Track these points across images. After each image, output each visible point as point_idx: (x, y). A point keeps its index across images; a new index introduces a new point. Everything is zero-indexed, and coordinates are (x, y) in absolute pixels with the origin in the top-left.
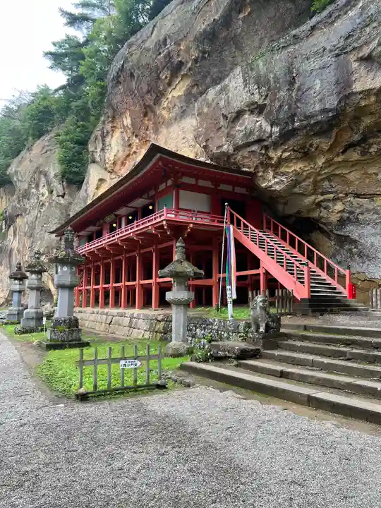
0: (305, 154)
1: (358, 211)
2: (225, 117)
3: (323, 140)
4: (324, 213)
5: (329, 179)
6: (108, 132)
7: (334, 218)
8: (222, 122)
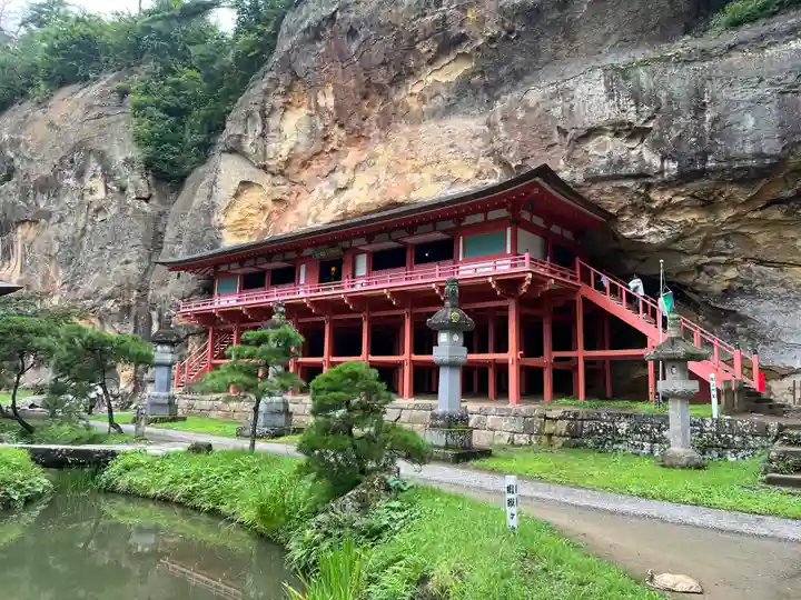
0: (707, 204)
1: (758, 281)
2: (563, 132)
3: (741, 190)
4: (703, 279)
5: (726, 237)
6: (273, 109)
7: (717, 287)
8: (556, 137)
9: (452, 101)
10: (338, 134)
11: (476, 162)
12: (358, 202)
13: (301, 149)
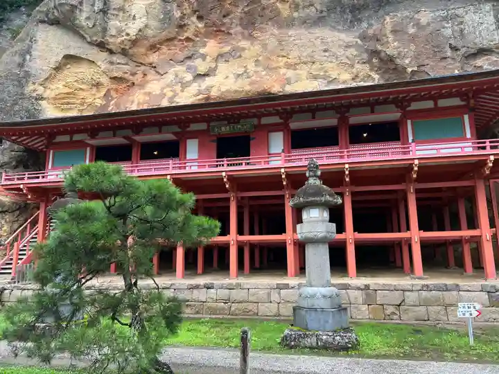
2: (455, 49)
8: (449, 53)
9: (324, 14)
10: (195, 24)
11: (352, 66)
12: (223, 89)
13: (150, 32)
